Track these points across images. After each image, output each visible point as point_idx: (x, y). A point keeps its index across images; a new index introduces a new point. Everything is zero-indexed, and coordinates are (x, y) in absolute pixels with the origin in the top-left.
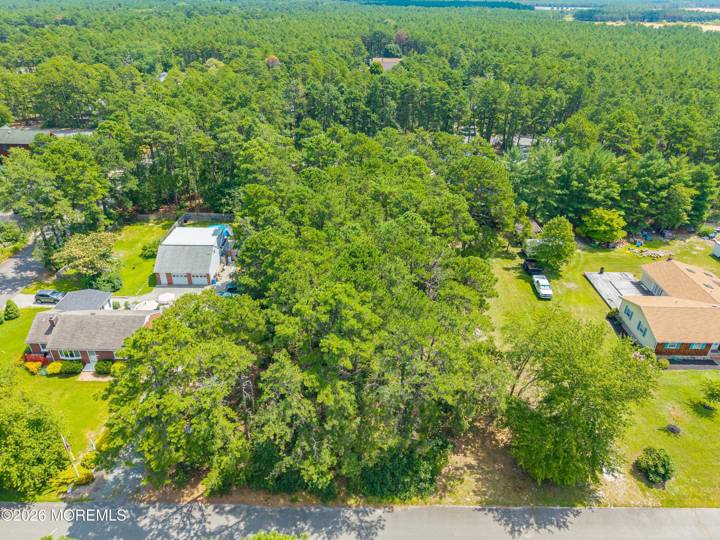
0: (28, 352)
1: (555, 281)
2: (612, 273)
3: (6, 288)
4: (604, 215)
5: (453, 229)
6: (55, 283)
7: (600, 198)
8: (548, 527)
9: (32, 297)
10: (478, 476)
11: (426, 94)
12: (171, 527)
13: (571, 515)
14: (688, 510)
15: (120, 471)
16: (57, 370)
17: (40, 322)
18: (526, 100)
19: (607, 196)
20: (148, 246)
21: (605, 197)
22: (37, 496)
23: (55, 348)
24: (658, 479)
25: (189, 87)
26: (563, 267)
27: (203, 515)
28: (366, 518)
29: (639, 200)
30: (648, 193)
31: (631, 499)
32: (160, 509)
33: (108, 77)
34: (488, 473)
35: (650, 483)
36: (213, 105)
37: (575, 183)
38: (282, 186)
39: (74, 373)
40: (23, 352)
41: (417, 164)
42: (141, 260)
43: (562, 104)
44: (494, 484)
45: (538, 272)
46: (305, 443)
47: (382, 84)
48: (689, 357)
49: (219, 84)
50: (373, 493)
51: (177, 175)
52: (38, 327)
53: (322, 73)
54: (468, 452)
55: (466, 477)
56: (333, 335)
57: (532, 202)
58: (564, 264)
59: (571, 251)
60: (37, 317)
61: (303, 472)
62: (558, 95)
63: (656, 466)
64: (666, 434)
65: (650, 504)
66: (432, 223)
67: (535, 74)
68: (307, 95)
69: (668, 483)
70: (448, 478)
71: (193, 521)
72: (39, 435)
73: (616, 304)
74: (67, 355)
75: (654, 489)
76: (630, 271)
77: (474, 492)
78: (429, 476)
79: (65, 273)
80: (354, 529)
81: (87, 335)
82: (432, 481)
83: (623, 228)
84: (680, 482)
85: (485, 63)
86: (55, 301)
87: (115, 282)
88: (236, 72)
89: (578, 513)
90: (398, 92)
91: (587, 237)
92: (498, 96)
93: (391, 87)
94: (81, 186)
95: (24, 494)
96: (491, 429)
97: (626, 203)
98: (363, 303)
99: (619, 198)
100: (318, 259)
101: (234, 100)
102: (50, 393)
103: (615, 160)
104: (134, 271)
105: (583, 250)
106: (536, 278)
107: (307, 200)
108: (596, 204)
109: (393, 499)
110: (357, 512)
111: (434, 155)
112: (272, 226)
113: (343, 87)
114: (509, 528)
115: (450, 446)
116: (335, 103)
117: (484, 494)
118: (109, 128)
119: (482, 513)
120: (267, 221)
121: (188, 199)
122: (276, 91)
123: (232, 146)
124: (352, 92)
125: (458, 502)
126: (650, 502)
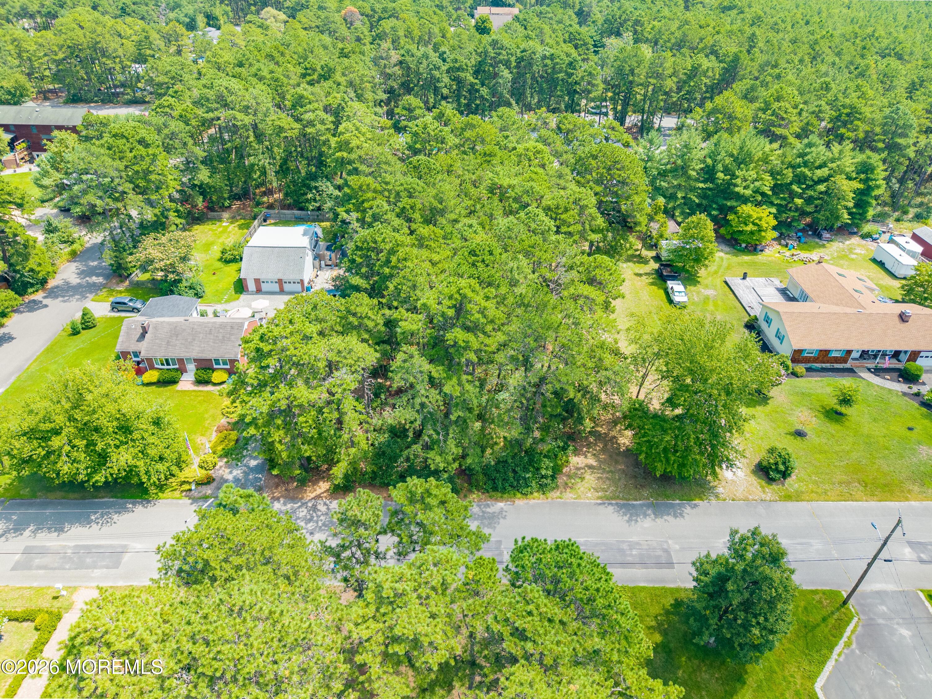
1: (692, 288)
2: (757, 279)
3: (72, 296)
4: (751, 213)
5: (579, 227)
6: (127, 290)
7: (748, 192)
8: (665, 517)
9: (107, 306)
10: (599, 475)
11: (548, 62)
12: (299, 518)
13: (688, 508)
14: (804, 503)
15: (239, 472)
16: (155, 380)
17: (129, 328)
18: (671, 71)
19: (756, 191)
20: (228, 248)
21: (753, 192)
22: (160, 494)
23: (150, 356)
24: (778, 476)
25: (256, 53)
26: (702, 272)
27: (328, 509)
28: (488, 510)
29: (792, 195)
30: (804, 186)
31: (750, 494)
32: (285, 504)
33: (147, 38)
34: (608, 472)
35: (771, 480)
36: (288, 77)
37: (721, 175)
38: (388, 178)
39: (173, 382)
41: (539, 152)
42: (219, 264)
43: (714, 75)
44: (614, 482)
45: (673, 278)
47: (494, 49)
48: (828, 365)
49: (292, 48)
50: (495, 489)
51: (252, 165)
52: (128, 334)
53: (416, 33)
54: (589, 455)
55: (587, 476)
57: (671, 197)
58: (703, 269)
59: (711, 253)
60: (124, 323)
61: (429, 461)
62: (710, 65)
63: (776, 464)
64: (792, 437)
65: (768, 498)
66: (555, 220)
67: (685, 35)
68: (401, 63)
69: (789, 481)
70: (569, 476)
71: (319, 513)
72: (160, 433)
73: (756, 311)
74: (163, 364)
75: (774, 486)
76: (777, 277)
77: (594, 489)
78: (550, 473)
79: (137, 279)
81: (183, 342)
82: (553, 477)
83: (774, 228)
84: (800, 480)
85: (623, 18)
86: (134, 310)
87: (198, 288)
88: (305, 29)
89: (696, 506)
90: (513, 59)
91: (732, 238)
92: (636, 65)
93: (504, 53)
94: (153, 177)
96: (613, 433)
97: (778, 198)
98: (487, 298)
99: (770, 193)
100: (436, 257)
101: (314, 70)
103: (768, 148)
104: (214, 277)
105: (726, 253)
106: (670, 284)
107: (417, 194)
108: (745, 200)
109: (515, 495)
110: (479, 505)
111: (558, 143)
112: (381, 223)
113: (445, 53)
114: (626, 518)
115: (571, 448)
116: (436, 73)
117: (604, 490)
118: (168, 106)
119: (601, 507)
120: (376, 218)
121: (264, 194)
122: (363, 58)
123: (320, 130)
124: (456, 60)
125: (579, 497)
126: (768, 497)
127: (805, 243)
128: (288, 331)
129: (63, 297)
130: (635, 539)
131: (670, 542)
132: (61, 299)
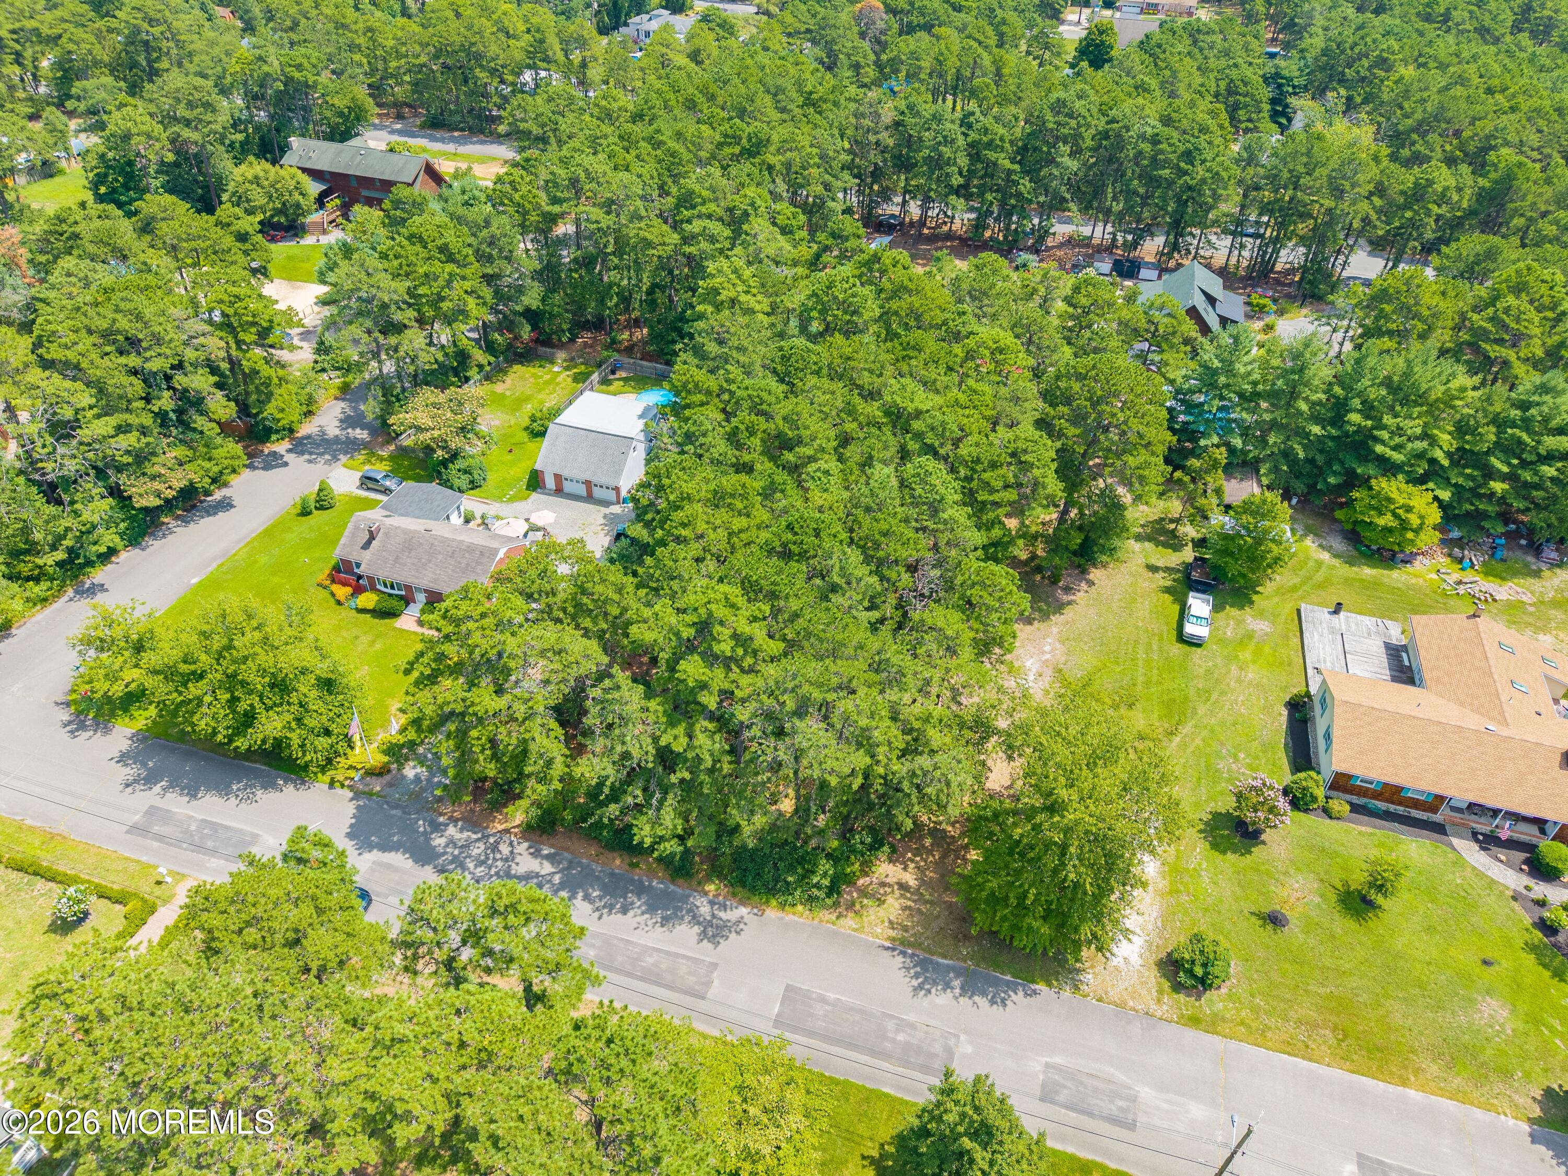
0: (336, 569)
1: (1228, 612)
2: (1360, 618)
3: (322, 454)
4: (1396, 494)
6: (392, 458)
7: (1398, 457)
8: (976, 998)
9: (356, 477)
10: (909, 903)
11: (1146, 147)
12: (470, 856)
13: (1021, 993)
14: (1216, 1039)
16: (370, 605)
17: (357, 528)
19: (1418, 456)
20: (538, 415)
21: (1412, 457)
22: (319, 776)
23: (371, 572)
24: (1191, 982)
27: (512, 852)
28: (722, 914)
29: (1490, 474)
30: (1515, 462)
31: (1133, 998)
32: (461, 830)
34: (926, 902)
35: (1178, 987)
37: (1355, 417)
39: (391, 614)
40: (330, 566)
42: (524, 437)
44: (926, 919)
45: (1204, 588)
46: (639, 792)
47: (1056, 115)
48: (1400, 809)
50: (743, 884)
51: (611, 285)
52: (353, 535)
54: (912, 865)
55: (890, 900)
56: (696, 657)
60: (353, 519)
61: (635, 830)
63: (1193, 962)
64: (1260, 922)
65: (1159, 1014)
69: (1209, 996)
70: (863, 893)
71: (498, 856)
72: (329, 698)
74: (385, 586)
75: (1182, 997)
76: (1401, 620)
77: (891, 922)
78: (826, 882)
79: (408, 442)
80: (699, 923)
81: (416, 561)
82: (833, 889)
83: (1438, 527)
84: (1230, 997)
86: (386, 491)
87: (477, 472)
89: (1035, 992)
91: (1354, 530)
93: (1073, 123)
95: (305, 767)
97: (1462, 474)
98: (753, 619)
99: (1446, 463)
102: (356, 637)
103: (1458, 382)
104: (509, 457)
105: (1336, 556)
106: (1193, 598)
107: (764, 407)
108: (1389, 468)
109: (767, 902)
110: (712, 903)
114: (915, 983)
115: (887, 849)
116: (946, 151)
117: (905, 929)
118: (510, 183)
119: (888, 954)
124: (986, 130)
125: (860, 929)
126: (1162, 1010)
127: (1503, 560)
128: (480, 609)
129: (311, 453)
130: (911, 1017)
131: (962, 1037)
132: (307, 457)
